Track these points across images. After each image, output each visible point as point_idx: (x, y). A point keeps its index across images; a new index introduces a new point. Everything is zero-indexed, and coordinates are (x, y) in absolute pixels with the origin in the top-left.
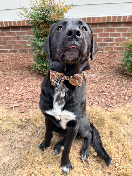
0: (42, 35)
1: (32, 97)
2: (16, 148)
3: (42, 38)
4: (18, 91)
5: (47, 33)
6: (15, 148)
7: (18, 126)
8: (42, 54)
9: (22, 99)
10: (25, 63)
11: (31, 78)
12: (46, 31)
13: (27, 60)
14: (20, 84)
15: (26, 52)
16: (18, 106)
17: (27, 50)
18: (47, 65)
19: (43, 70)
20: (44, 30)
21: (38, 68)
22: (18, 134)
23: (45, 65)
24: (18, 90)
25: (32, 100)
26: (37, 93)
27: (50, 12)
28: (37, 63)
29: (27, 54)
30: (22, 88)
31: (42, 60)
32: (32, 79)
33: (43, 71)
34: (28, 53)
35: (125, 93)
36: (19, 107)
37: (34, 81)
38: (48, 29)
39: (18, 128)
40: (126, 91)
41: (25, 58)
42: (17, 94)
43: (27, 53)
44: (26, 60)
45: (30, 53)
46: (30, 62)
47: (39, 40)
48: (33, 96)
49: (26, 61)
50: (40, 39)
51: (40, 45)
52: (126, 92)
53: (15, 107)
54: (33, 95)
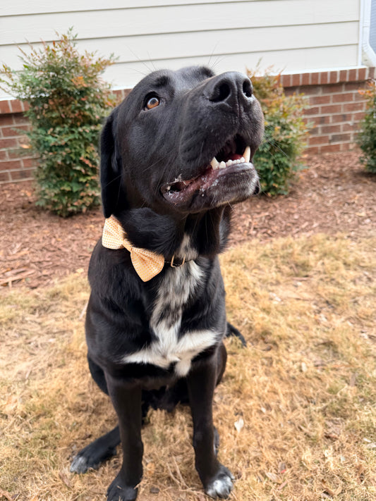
0: (55, 121)
1: (49, 259)
2: (40, 346)
3: (54, 128)
4: (11, 253)
5: (66, 116)
6: (37, 346)
7: (32, 310)
8: (59, 161)
9: (25, 266)
10: (9, 202)
11: (35, 225)
12: (64, 113)
13: (13, 194)
14: (11, 239)
15: (3, 180)
16: (20, 280)
17: (7, 173)
18: (72, 188)
19: (65, 202)
20: (58, 109)
21: (50, 200)
22: (36, 325)
23: (67, 189)
24: (10, 251)
25: (51, 263)
26: (59, 249)
27: (68, 72)
28: (47, 186)
29: (8, 184)
30: (18, 246)
31: (58, 179)
32: (38, 227)
33: (63, 204)
34: (11, 181)
35: (247, 225)
36: (23, 281)
37: (46, 229)
38: (68, 108)
39: (33, 313)
40: (250, 220)
41: (6, 192)
42: (9, 258)
43: (6, 182)
44: (8, 196)
45: (15, 181)
46: (20, 199)
47: (49, 133)
48: (49, 257)
49: (10, 197)
50: (52, 129)
51: (51, 144)
52: (250, 223)
53: (13, 282)
54: (49, 254)
